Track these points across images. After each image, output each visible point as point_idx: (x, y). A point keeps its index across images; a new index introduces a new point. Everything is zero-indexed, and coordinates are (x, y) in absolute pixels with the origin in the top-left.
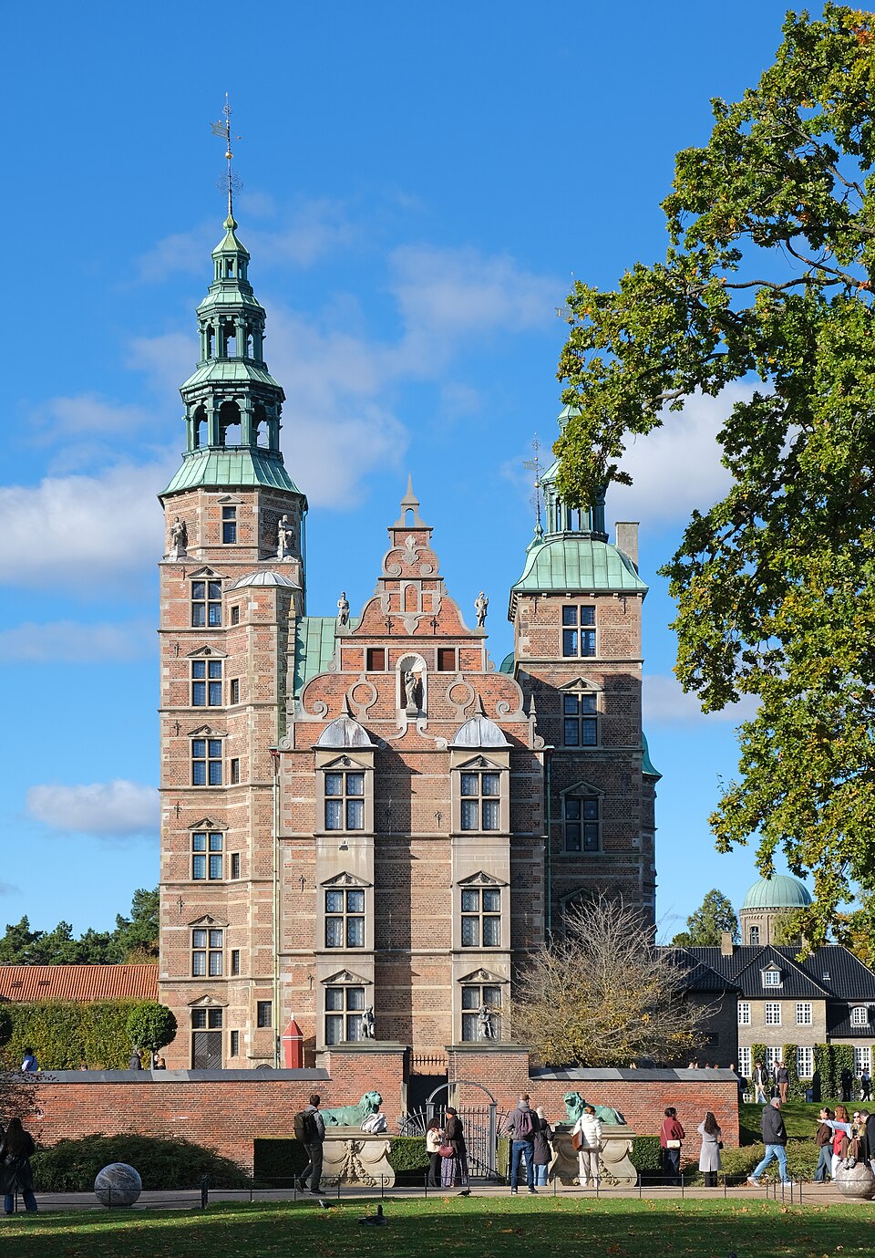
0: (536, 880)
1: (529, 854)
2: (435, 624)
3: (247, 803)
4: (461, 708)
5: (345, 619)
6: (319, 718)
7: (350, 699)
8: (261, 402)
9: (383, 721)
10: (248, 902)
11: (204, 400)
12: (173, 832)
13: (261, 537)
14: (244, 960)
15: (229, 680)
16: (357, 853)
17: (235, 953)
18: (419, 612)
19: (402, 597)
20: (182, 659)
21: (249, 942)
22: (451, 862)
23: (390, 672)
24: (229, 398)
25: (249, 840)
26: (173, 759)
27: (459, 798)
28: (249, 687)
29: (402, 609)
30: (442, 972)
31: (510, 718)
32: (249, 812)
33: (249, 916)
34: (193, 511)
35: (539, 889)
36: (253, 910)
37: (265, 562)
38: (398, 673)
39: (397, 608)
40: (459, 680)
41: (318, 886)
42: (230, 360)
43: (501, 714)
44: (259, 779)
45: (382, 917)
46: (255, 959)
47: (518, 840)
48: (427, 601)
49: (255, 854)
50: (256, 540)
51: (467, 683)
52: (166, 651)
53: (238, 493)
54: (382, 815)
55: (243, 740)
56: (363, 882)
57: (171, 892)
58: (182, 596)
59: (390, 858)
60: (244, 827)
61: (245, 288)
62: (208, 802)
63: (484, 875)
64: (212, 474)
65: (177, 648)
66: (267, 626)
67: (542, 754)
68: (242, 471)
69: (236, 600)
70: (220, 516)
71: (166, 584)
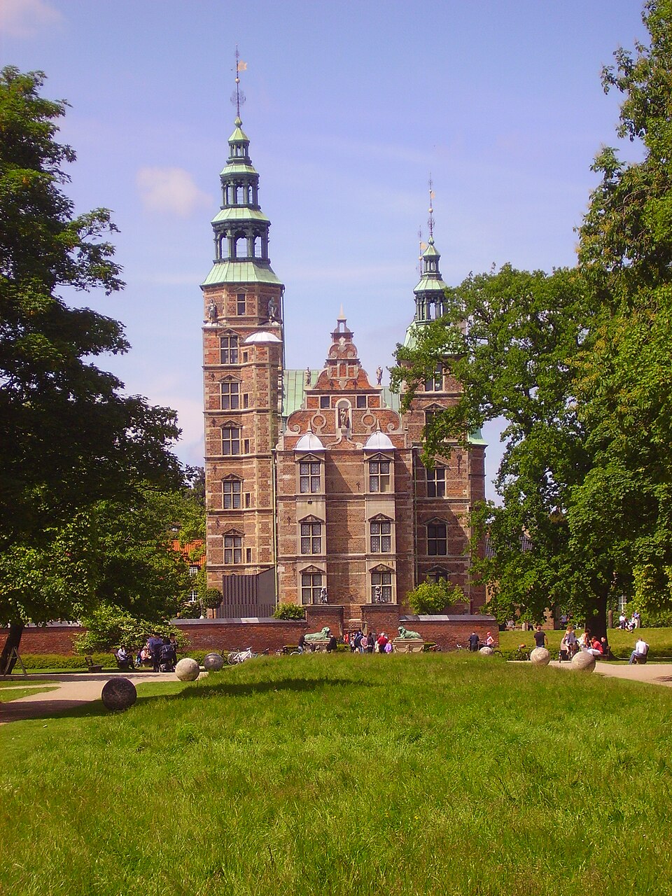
0: (409, 517)
1: (405, 504)
2: (355, 384)
3: (254, 466)
4: (369, 427)
5: (309, 382)
6: (296, 434)
7: (312, 423)
8: (258, 230)
9: (330, 435)
10: (256, 522)
11: (225, 230)
12: (212, 482)
13: (259, 311)
14: (254, 554)
15: (242, 394)
16: (317, 504)
17: (249, 550)
18: (347, 377)
19: (338, 370)
20: (215, 383)
21: (256, 544)
22: (365, 508)
23: (333, 409)
24: (240, 229)
25: (256, 487)
26: (212, 440)
27: (369, 475)
28: (255, 399)
29: (338, 375)
30: (361, 566)
31: (395, 433)
32: (255, 471)
33: (256, 529)
34: (221, 296)
35: (410, 522)
36: (258, 526)
37: (262, 326)
38: (337, 410)
39: (336, 375)
40: (368, 413)
41: (297, 522)
42: (239, 206)
43: (390, 430)
44: (260, 452)
45: (330, 537)
46: (260, 554)
47: (398, 498)
48: (352, 371)
49: (260, 494)
50: (257, 313)
51: (372, 415)
52: (206, 378)
53: (246, 286)
54: (329, 485)
55: (251, 429)
56: (320, 520)
57: (212, 516)
58: (215, 346)
59: (334, 506)
60: (252, 478)
61: (247, 161)
62: (232, 464)
63: (382, 515)
64: (230, 275)
65: (213, 376)
66: (264, 365)
67: (411, 451)
68: (248, 273)
69: (246, 349)
70: (236, 300)
71: (206, 340)
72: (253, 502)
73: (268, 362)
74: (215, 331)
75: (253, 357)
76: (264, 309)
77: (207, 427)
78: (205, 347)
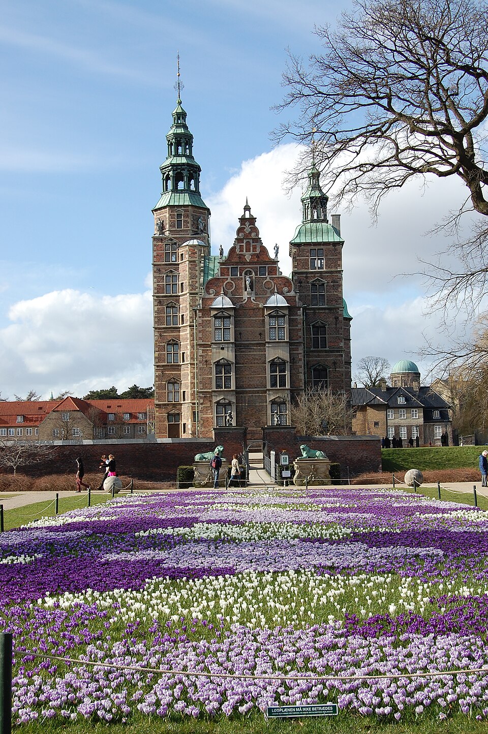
0: (300, 360)
1: (297, 350)
2: (258, 257)
3: (188, 332)
4: (268, 291)
6: (212, 296)
7: (224, 288)
8: (192, 172)
9: (238, 297)
10: (189, 372)
11: (169, 172)
12: (159, 344)
13: (192, 225)
14: (188, 395)
15: (180, 283)
16: (228, 350)
17: (184, 392)
18: (251, 252)
19: (245, 247)
20: (161, 275)
21: (189, 388)
22: (266, 353)
23: (241, 277)
24: (179, 171)
25: (189, 347)
26: (159, 315)
27: (269, 327)
28: (188, 285)
29: (245, 251)
30: (263, 398)
31: (289, 294)
32: (188, 336)
33: (189, 377)
35: (301, 364)
36: (190, 375)
37: (194, 236)
39: (243, 251)
40: (268, 279)
41: (212, 363)
42: (179, 156)
43: (285, 293)
45: (238, 376)
46: (192, 395)
47: (292, 344)
48: (255, 247)
49: (190, 352)
50: (190, 227)
51: (271, 281)
52: (155, 272)
53: (183, 208)
54: (238, 334)
55: (186, 307)
56: (231, 362)
57: (158, 368)
58: (161, 250)
59: (242, 352)
60: (187, 341)
61: (185, 127)
62: (172, 332)
63: (279, 358)
64: (172, 201)
65: (159, 270)
66: (194, 261)
67: (301, 309)
68: (185, 200)
69: (183, 251)
70: (176, 218)
71: (154, 245)
72: (187, 358)
73: (197, 259)
74: (161, 240)
75: (187, 256)
76: (195, 223)
77: (155, 306)
78: (154, 251)
